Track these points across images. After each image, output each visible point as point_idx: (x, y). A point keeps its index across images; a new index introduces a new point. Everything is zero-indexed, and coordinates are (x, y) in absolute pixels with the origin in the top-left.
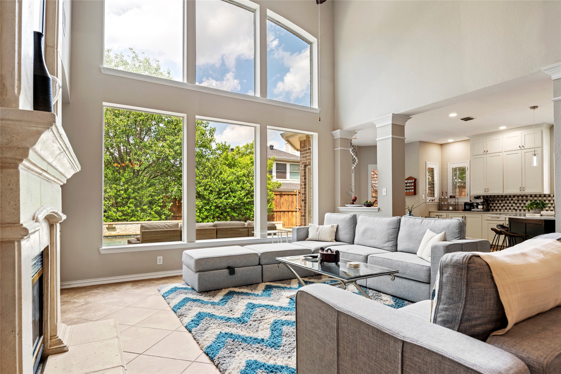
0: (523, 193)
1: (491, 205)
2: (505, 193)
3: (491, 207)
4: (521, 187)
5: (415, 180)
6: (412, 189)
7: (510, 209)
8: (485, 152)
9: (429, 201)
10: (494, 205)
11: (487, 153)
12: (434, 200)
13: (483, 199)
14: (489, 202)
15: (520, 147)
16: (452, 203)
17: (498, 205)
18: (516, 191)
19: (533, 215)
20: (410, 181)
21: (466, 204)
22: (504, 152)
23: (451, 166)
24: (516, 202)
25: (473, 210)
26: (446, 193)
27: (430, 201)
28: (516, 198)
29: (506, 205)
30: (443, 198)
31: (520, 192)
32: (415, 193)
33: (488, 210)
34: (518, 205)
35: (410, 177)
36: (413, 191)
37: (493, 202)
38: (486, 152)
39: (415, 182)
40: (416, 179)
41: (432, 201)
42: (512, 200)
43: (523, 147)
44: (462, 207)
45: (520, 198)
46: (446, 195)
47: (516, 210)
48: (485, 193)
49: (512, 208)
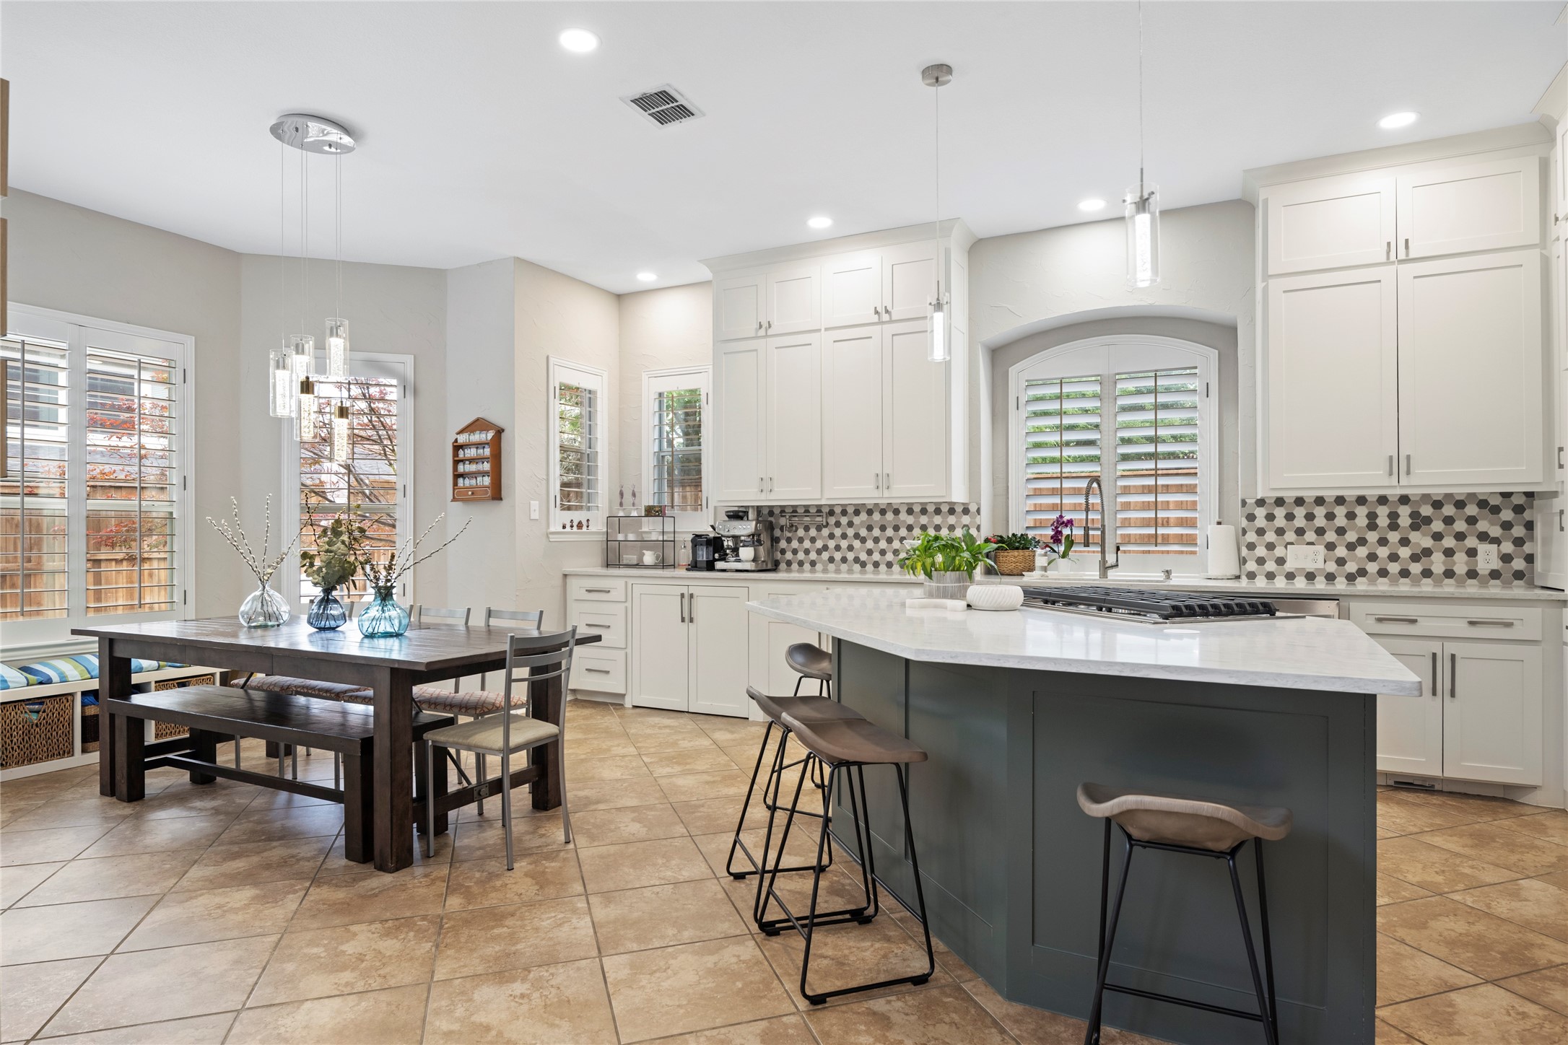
0: (883, 498)
1: (783, 544)
2: (827, 495)
3: (783, 552)
4: (880, 472)
5: (500, 432)
6: (484, 474)
7: (844, 560)
8: (761, 326)
9: (564, 527)
10: (795, 544)
11: (770, 332)
12: (585, 523)
13: (758, 521)
14: (777, 533)
15: (877, 312)
16: (654, 538)
17: (807, 544)
18: (865, 493)
19: (936, 607)
20: (477, 437)
21: (698, 540)
22: (826, 329)
23: (651, 388)
24: (863, 532)
25: (719, 565)
26: (634, 495)
27: (568, 529)
28: (864, 516)
29: (832, 544)
30: (621, 514)
31: (876, 494)
32: (496, 493)
33: (775, 567)
34: (870, 544)
35: (478, 420)
36: (487, 481)
37: (789, 535)
38: (764, 328)
39: (496, 443)
40: (503, 430)
41: (575, 529)
42: (850, 524)
43: (887, 311)
44: (685, 555)
45: (876, 516)
46: (634, 505)
47: (863, 565)
48: (763, 496)
49: (850, 556)
